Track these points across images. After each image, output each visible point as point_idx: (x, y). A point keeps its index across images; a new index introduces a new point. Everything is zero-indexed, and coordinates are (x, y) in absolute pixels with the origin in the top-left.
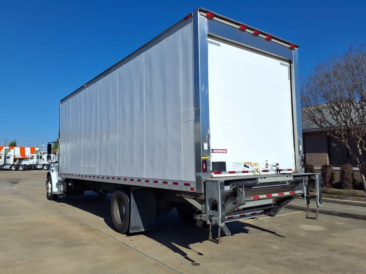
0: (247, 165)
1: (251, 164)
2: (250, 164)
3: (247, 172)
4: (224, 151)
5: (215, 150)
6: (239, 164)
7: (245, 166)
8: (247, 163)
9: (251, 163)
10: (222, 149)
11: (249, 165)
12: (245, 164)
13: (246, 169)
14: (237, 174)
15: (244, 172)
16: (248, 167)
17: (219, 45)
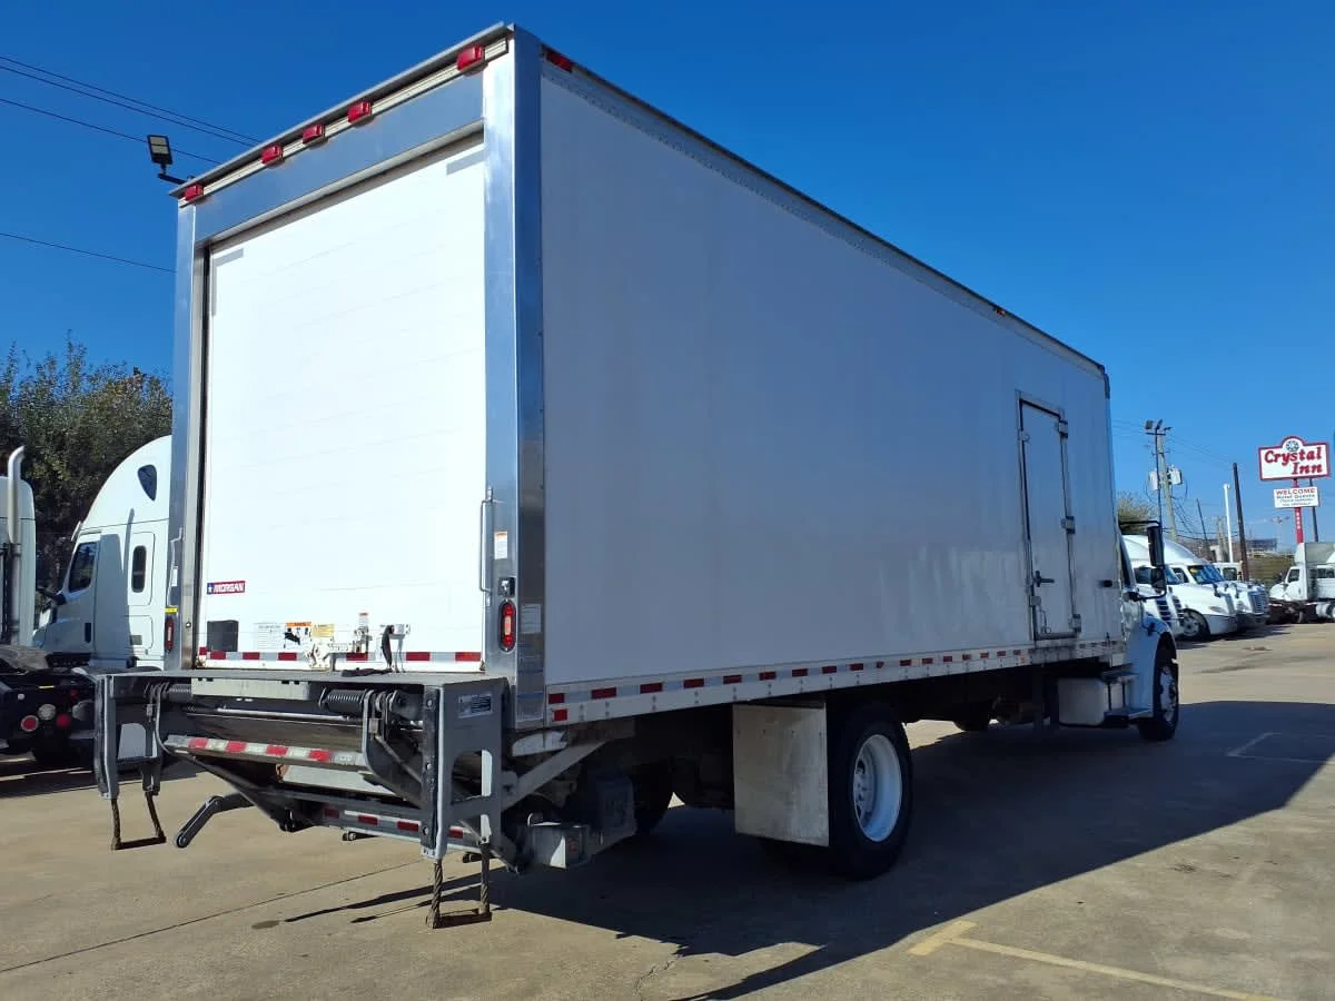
0: (294, 632)
1: (307, 629)
2: (303, 628)
3: (292, 657)
4: (238, 586)
5: (218, 584)
6: (270, 627)
7: (289, 636)
8: (296, 624)
9: (309, 624)
10: (234, 580)
11: (301, 634)
12: (290, 630)
13: (291, 647)
14: (264, 662)
15: (284, 656)
16: (296, 639)
17: (240, 254)
